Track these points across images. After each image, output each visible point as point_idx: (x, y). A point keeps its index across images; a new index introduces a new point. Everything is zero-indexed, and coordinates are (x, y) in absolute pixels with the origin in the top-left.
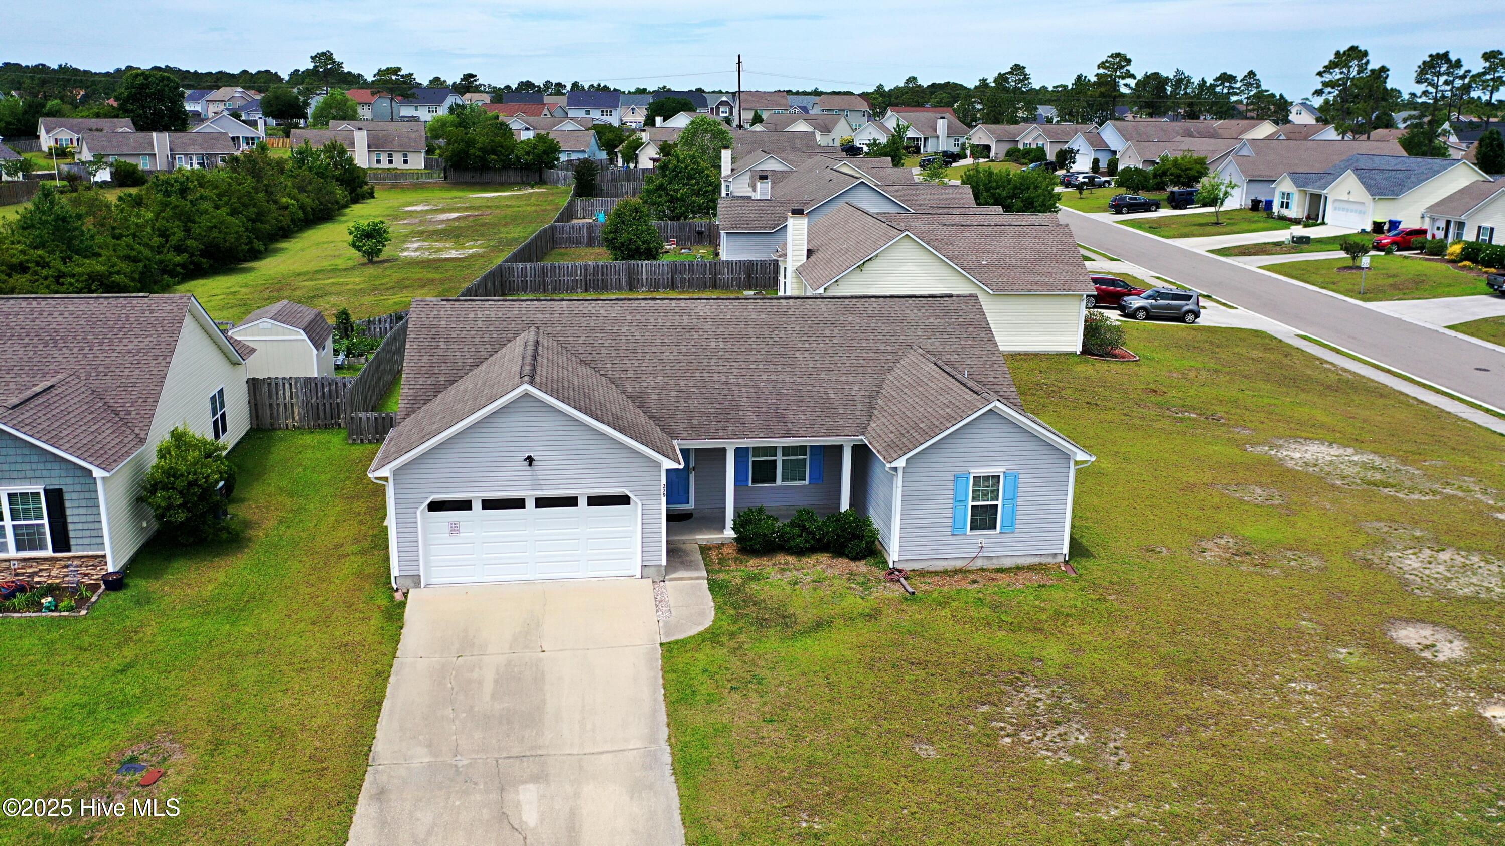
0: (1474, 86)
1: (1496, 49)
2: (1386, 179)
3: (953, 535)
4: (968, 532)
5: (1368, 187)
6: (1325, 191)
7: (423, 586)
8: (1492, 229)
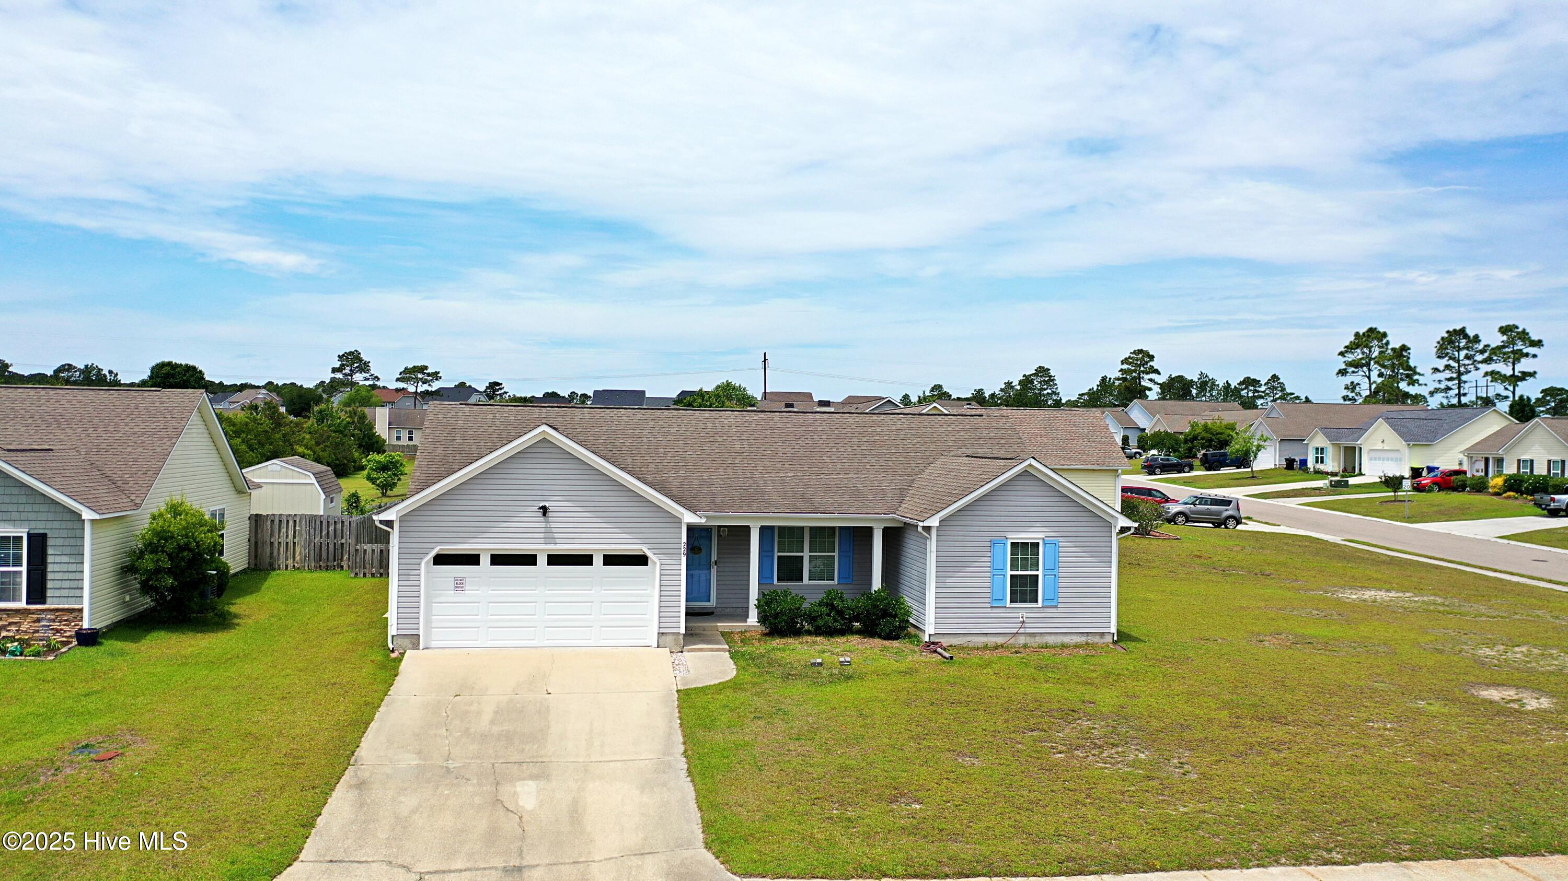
0: (1495, 358)
1: (1511, 323)
2: (1418, 427)
3: (992, 607)
4: (1008, 605)
5: (1402, 435)
6: (1358, 442)
7: (421, 647)
8: (1532, 461)
